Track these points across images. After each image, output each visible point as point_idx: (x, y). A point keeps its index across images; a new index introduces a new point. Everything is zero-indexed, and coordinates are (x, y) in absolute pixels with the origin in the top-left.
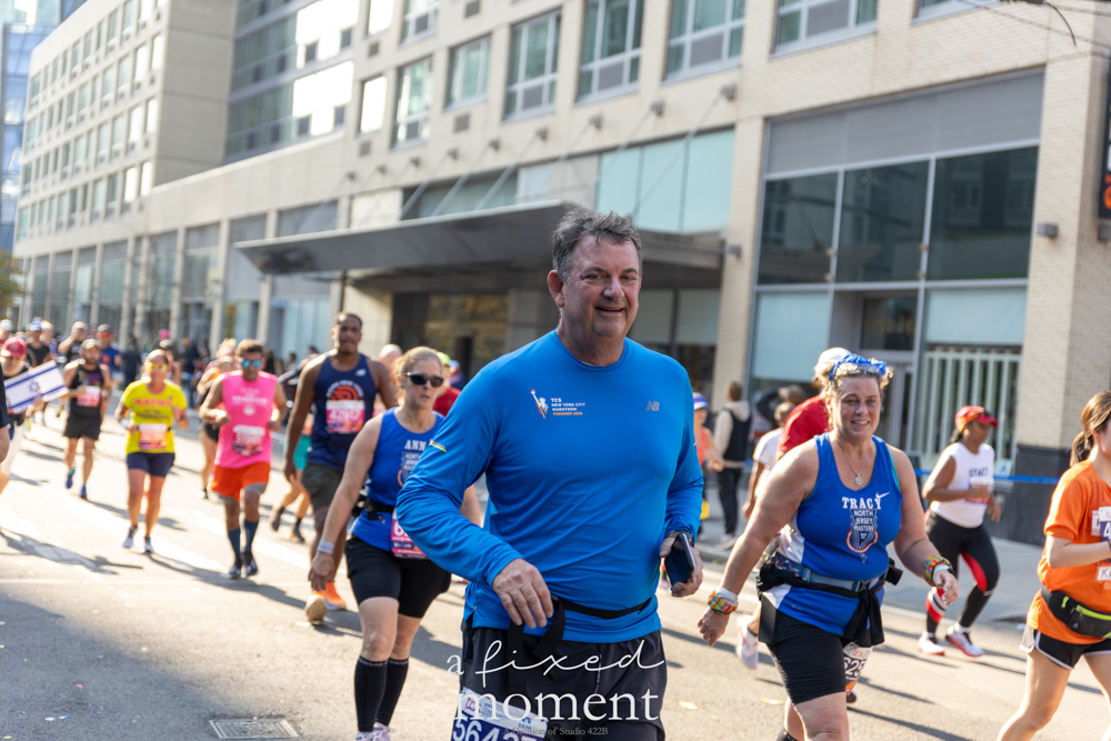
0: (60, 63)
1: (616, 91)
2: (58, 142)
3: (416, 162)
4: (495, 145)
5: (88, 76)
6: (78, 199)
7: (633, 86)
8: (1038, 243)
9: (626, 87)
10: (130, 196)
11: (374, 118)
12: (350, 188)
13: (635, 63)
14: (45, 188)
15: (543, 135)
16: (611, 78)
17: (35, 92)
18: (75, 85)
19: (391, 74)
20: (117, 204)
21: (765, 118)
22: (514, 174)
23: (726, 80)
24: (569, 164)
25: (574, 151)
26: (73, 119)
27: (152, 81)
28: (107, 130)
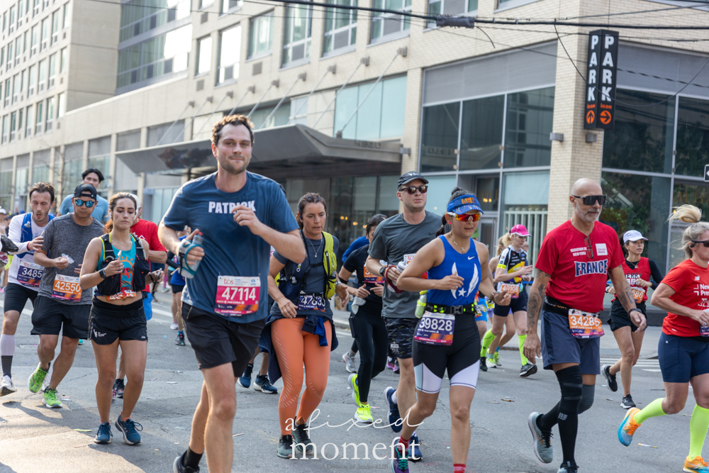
1: (344, 49)
3: (231, 95)
6: (17, 120)
7: (353, 46)
9: (350, 47)
11: (206, 65)
12: (191, 112)
13: (354, 31)
15: (304, 77)
16: (342, 41)
18: (13, 37)
19: (215, 35)
20: (42, 124)
21: (423, 69)
22: (287, 103)
23: (401, 44)
24: (320, 96)
25: (320, 87)
26: (12, 62)
27: (65, 36)
28: (34, 70)
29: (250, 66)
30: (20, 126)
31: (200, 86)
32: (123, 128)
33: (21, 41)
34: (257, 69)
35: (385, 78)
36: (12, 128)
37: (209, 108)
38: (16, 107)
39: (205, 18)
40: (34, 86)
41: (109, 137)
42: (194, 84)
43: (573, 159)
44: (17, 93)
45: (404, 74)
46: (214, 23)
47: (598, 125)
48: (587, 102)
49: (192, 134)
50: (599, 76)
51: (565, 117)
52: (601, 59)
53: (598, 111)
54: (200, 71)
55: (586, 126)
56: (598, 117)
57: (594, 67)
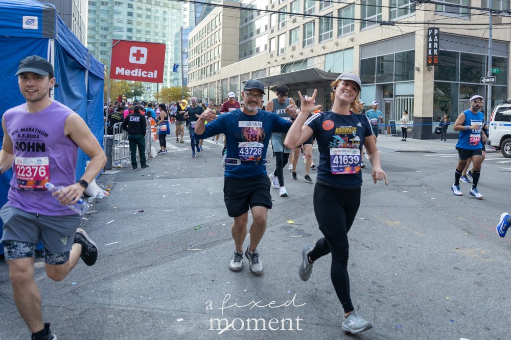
0: (196, 36)
1: (328, 40)
2: (197, 57)
3: (284, 59)
4: (301, 54)
5: (203, 40)
6: (203, 71)
7: (331, 39)
8: (416, 72)
9: (330, 39)
10: (216, 70)
11: (274, 48)
12: (269, 66)
13: (331, 33)
14: (195, 69)
15: (312, 51)
16: (326, 37)
17: (190, 44)
18: (200, 42)
19: (277, 37)
20: (213, 72)
21: (360, 45)
22: (306, 60)
23: (351, 37)
24: (318, 58)
25: (319, 54)
26: (200, 51)
27: (219, 41)
28: (209, 53)
29: (291, 48)
30: (204, 74)
31: (272, 56)
32: (243, 73)
33: (204, 43)
34: (294, 49)
35: (346, 49)
36: (201, 75)
37: (275, 64)
38: (203, 67)
39: (272, 31)
40: (209, 59)
41: (238, 76)
42: (269, 55)
43: (424, 77)
44: (203, 62)
45: (353, 48)
46: (276, 33)
47: (433, 64)
48: (428, 55)
49: (269, 74)
50: (433, 45)
51: (420, 61)
52: (433, 38)
53: (433, 58)
54: (271, 50)
55: (428, 64)
56: (433, 61)
57: (430, 42)
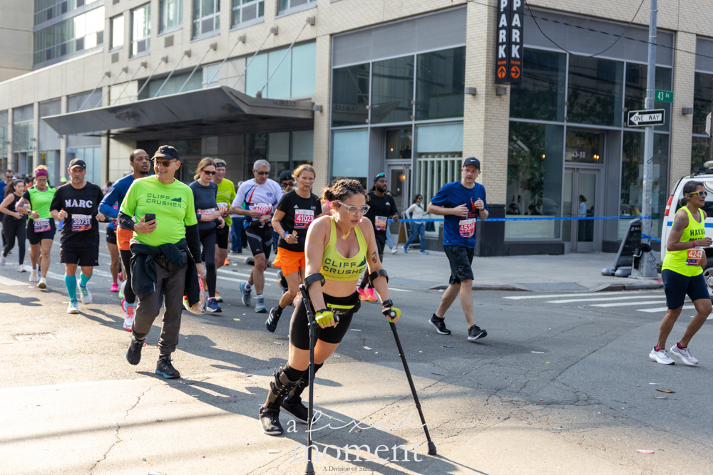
1: (253, 21)
3: (145, 65)
7: (261, 19)
8: (468, 98)
9: (258, 19)
15: (214, 47)
16: (250, 14)
19: (127, 14)
21: (331, 35)
22: (200, 70)
23: (308, 15)
24: (229, 63)
25: (232, 56)
29: (162, 39)
32: (42, 98)
34: (169, 42)
35: (298, 44)
37: (124, 77)
41: (32, 105)
42: (109, 57)
43: (486, 110)
45: (313, 41)
46: (125, 4)
47: (509, 79)
48: (498, 59)
49: (109, 100)
50: (509, 36)
51: (477, 73)
52: (510, 19)
53: (509, 66)
54: (114, 45)
55: (498, 81)
56: (509, 72)
57: (503, 28)
